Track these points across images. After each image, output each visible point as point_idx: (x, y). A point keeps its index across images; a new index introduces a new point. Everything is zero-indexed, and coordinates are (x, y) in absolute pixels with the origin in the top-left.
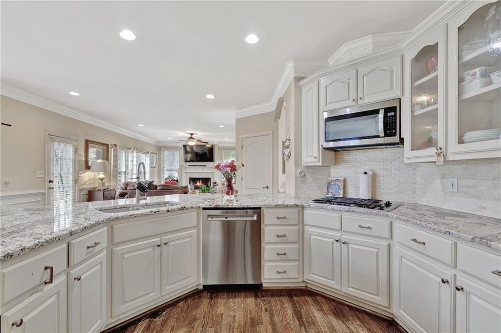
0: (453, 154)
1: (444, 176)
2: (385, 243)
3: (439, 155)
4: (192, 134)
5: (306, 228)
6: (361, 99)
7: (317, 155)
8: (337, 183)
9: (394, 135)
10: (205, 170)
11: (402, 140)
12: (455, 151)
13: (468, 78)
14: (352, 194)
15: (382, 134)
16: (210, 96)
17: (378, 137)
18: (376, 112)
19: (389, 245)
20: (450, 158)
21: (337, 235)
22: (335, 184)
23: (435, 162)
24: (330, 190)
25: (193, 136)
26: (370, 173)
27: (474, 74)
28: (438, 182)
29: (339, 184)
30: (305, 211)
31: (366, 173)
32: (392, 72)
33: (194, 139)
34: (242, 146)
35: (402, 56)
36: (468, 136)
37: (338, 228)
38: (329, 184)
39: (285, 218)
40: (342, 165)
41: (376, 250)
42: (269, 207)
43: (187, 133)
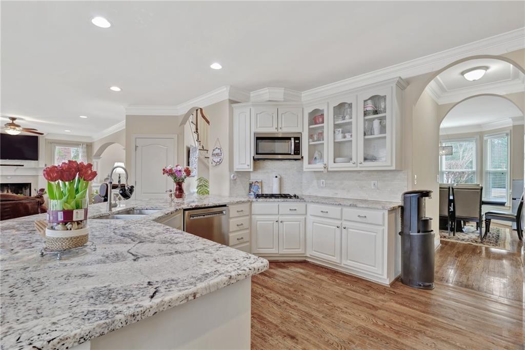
0: (331, 168)
1: (318, 179)
2: (303, 217)
3: (325, 168)
4: (13, 119)
5: (253, 216)
6: (281, 128)
7: (249, 164)
8: (256, 184)
9: (299, 154)
10: (19, 172)
11: (302, 157)
12: (332, 166)
13: (337, 132)
14: (266, 191)
15: (293, 153)
16: (115, 89)
17: (290, 154)
18: (289, 139)
19: (305, 219)
20: (330, 169)
21: (276, 218)
22: (255, 185)
23: (323, 171)
24: (252, 190)
25: (14, 122)
26: (279, 177)
27: (339, 131)
28: (315, 182)
29: (258, 185)
30: (252, 205)
31: (276, 177)
32: (298, 116)
33: (18, 126)
34: (136, 147)
35: (303, 109)
36: (338, 159)
37: (277, 213)
38: (251, 185)
39: (242, 211)
40: (260, 171)
41: (299, 223)
42: (233, 204)
43: (6, 117)
